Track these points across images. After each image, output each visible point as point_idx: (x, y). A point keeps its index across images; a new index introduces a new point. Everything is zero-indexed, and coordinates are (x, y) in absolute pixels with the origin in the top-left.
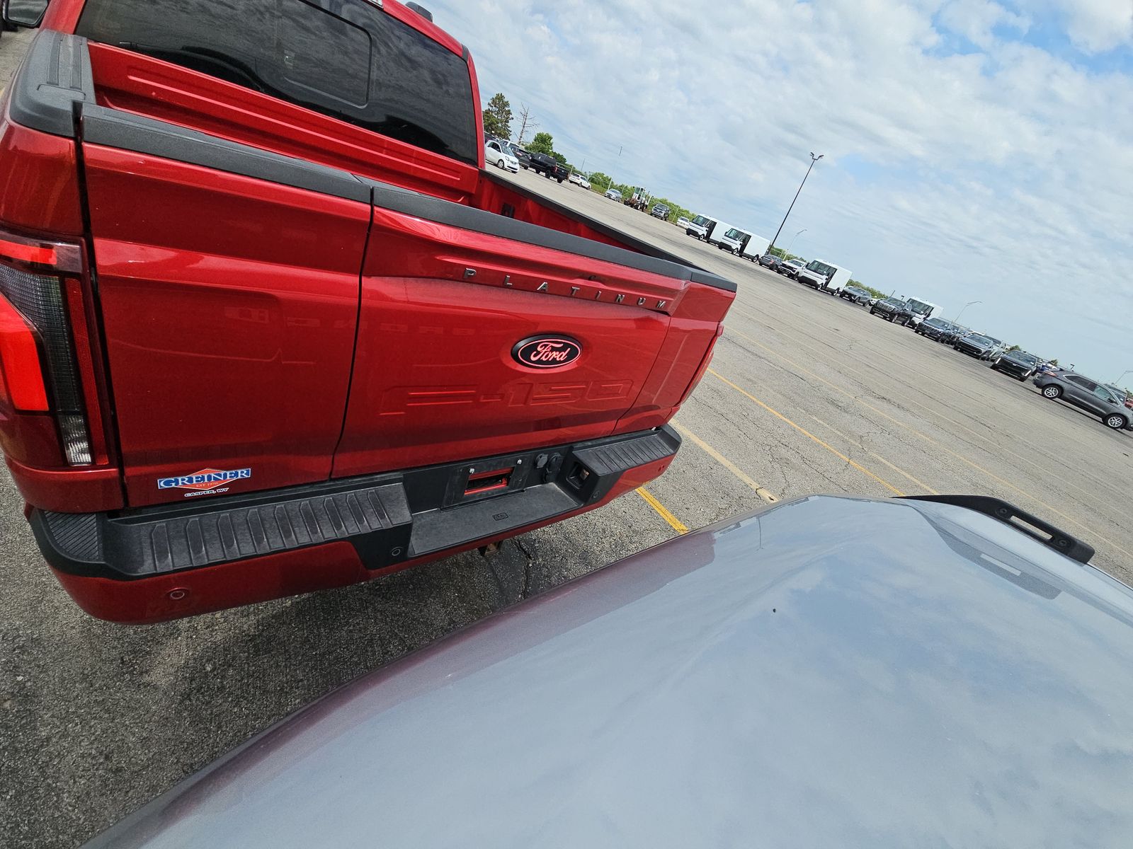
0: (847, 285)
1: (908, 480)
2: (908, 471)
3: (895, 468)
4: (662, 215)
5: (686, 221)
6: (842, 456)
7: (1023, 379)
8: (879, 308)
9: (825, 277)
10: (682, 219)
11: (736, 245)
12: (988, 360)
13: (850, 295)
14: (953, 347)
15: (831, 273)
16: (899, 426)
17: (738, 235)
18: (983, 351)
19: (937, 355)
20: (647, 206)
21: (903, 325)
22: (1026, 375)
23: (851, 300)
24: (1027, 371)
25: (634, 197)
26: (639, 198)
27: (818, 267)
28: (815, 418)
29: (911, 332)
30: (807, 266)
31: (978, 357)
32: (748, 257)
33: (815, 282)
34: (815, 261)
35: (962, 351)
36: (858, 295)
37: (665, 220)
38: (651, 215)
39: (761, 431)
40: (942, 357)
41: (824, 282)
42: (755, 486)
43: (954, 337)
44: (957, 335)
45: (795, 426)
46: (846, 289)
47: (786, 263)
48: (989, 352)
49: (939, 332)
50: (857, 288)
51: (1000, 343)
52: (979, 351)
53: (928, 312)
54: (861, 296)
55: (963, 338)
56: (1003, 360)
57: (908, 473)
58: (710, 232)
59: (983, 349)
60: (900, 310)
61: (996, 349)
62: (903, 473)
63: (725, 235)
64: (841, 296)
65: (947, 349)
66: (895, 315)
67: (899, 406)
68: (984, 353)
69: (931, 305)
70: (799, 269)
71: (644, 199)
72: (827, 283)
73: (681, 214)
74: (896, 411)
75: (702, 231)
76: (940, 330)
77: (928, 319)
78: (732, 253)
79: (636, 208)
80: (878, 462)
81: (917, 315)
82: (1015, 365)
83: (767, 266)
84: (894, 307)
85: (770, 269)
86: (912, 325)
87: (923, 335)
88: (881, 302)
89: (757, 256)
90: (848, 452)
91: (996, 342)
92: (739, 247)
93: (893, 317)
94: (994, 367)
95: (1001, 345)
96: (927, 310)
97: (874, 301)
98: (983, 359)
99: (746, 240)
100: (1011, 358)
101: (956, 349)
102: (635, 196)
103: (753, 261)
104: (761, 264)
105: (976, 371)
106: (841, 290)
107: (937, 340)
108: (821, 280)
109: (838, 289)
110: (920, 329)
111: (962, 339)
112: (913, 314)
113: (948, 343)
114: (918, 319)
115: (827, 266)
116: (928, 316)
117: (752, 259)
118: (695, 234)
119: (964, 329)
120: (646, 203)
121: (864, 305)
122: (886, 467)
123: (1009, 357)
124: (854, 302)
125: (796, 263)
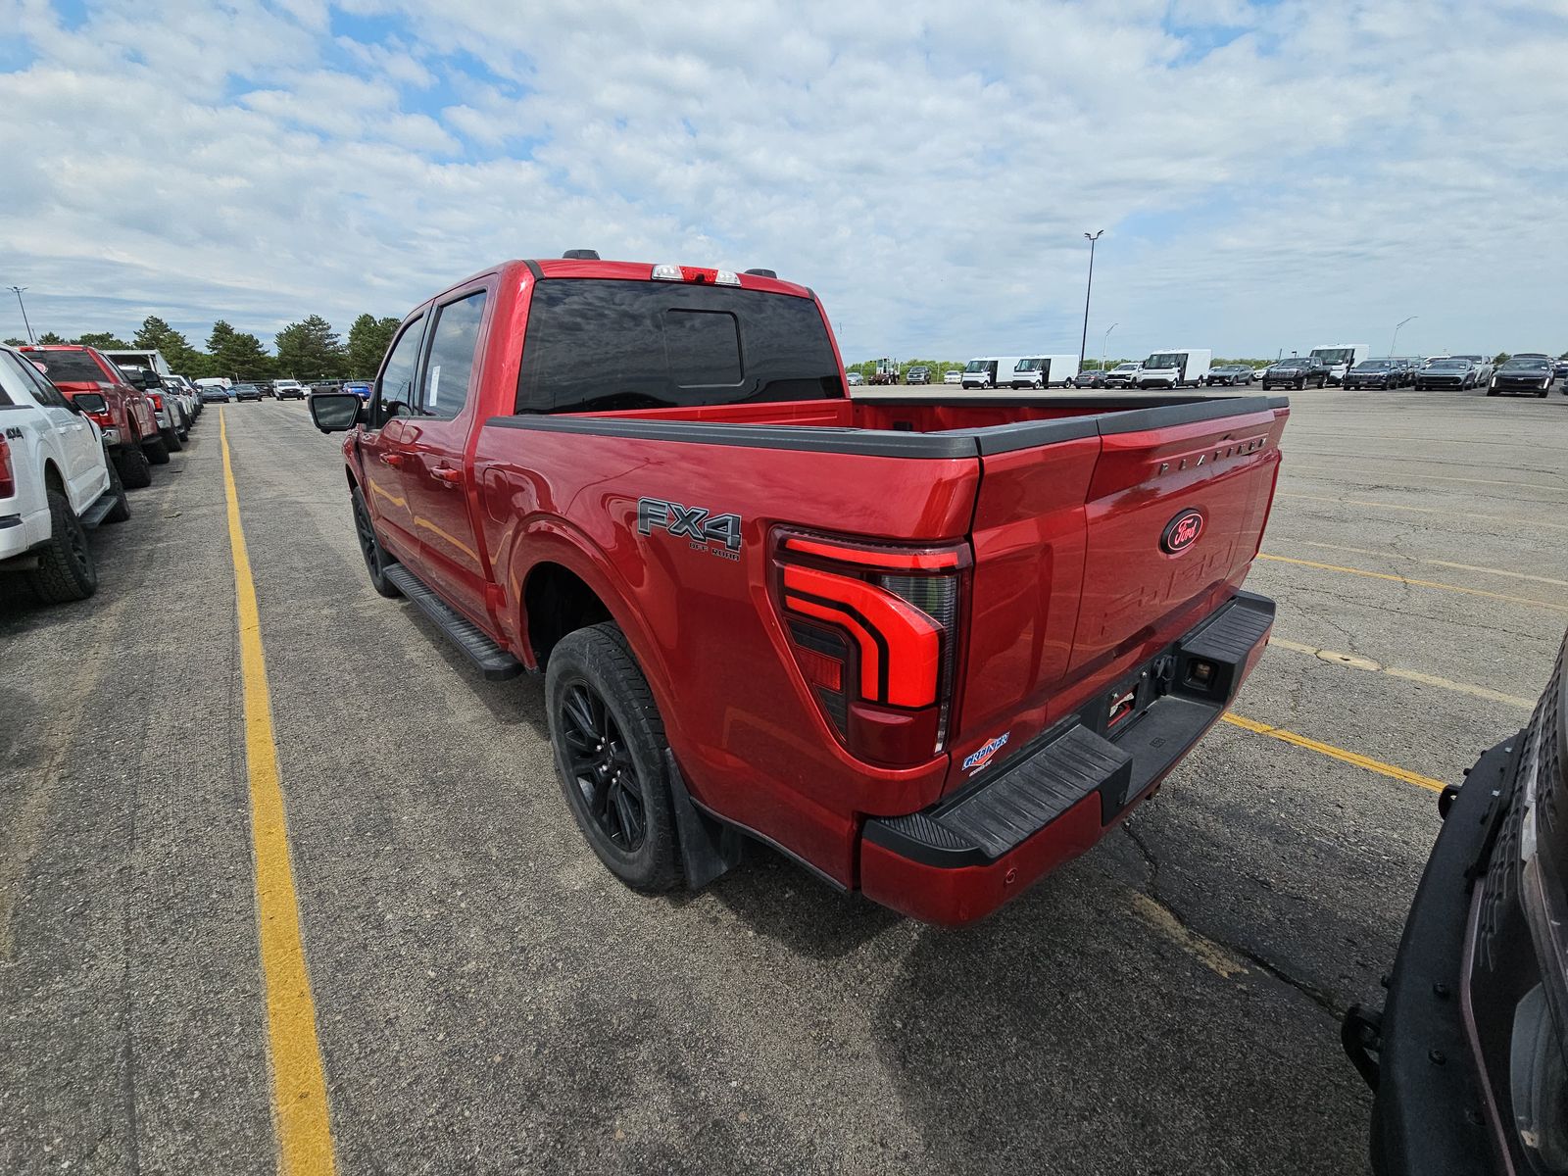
0: (1211, 366)
1: (1505, 577)
2: (1493, 565)
3: (1473, 568)
4: (922, 378)
5: (956, 374)
6: (1390, 578)
7: (1543, 394)
8: (1274, 380)
9: (1175, 370)
10: (949, 374)
11: (1035, 376)
12: (1475, 387)
13: (1222, 379)
14: (1413, 388)
15: (1181, 361)
16: (1431, 514)
17: (1031, 365)
18: (1462, 377)
19: (1401, 406)
20: (898, 376)
21: (1320, 387)
22: (1545, 387)
23: (1225, 384)
24: (1543, 381)
25: (878, 373)
26: (885, 371)
27: (1160, 362)
28: (1311, 543)
29: (1338, 393)
30: (1143, 366)
31: (1459, 389)
32: (1057, 385)
33: (1165, 380)
34: (1152, 356)
35: (1429, 389)
36: (1233, 374)
37: (928, 383)
38: (908, 384)
39: (1256, 582)
40: (1410, 407)
41: (1177, 376)
42: (1310, 650)
43: (1407, 375)
44: (1410, 370)
45: (1294, 561)
46: (1212, 373)
47: (1113, 372)
48: (1471, 376)
49: (1381, 377)
50: (1226, 367)
51: (1480, 358)
52: (1457, 380)
53: (1349, 358)
54: (1237, 373)
55: (1422, 371)
56: (1499, 379)
57: (1496, 568)
58: (993, 376)
59: (1462, 374)
60: (1306, 370)
61: (1479, 368)
62: (1490, 571)
63: (1016, 371)
64: (1209, 385)
65: (1408, 394)
66: (1302, 379)
67: (1408, 489)
68: (1466, 380)
69: (1349, 347)
70: (1134, 374)
71: (892, 370)
72: (1182, 376)
73: (945, 368)
74: (1408, 496)
75: (983, 377)
76: (1381, 374)
77: (1354, 365)
78: (1034, 389)
79: (886, 383)
80: (1445, 569)
81: (1334, 367)
82: (1522, 379)
83: (1089, 385)
84: (1295, 370)
85: (1093, 388)
86: (1335, 383)
87: (1358, 388)
88: (1273, 370)
89: (1069, 379)
90: (1392, 570)
91: (1475, 359)
92: (1040, 378)
93: (1302, 383)
94: (1492, 393)
95: (1483, 361)
96: (1347, 356)
97: (1262, 373)
98: (1468, 388)
99: (1045, 367)
100: (1507, 371)
101: (1419, 389)
102: (880, 371)
103: (1065, 387)
104: (1078, 387)
105: (1472, 407)
106: (1206, 377)
107: (1383, 388)
108: (1172, 375)
109: (1201, 377)
110: (1350, 383)
111: (1419, 372)
112: (1328, 368)
113: (1401, 386)
114: (1339, 372)
115: (1170, 356)
116: (1352, 361)
117: (1064, 385)
118: (975, 385)
119: (1414, 360)
120: (897, 373)
121: (1247, 384)
122: (1462, 572)
123: (1507, 372)
124: (1231, 384)
125: (1126, 368)
